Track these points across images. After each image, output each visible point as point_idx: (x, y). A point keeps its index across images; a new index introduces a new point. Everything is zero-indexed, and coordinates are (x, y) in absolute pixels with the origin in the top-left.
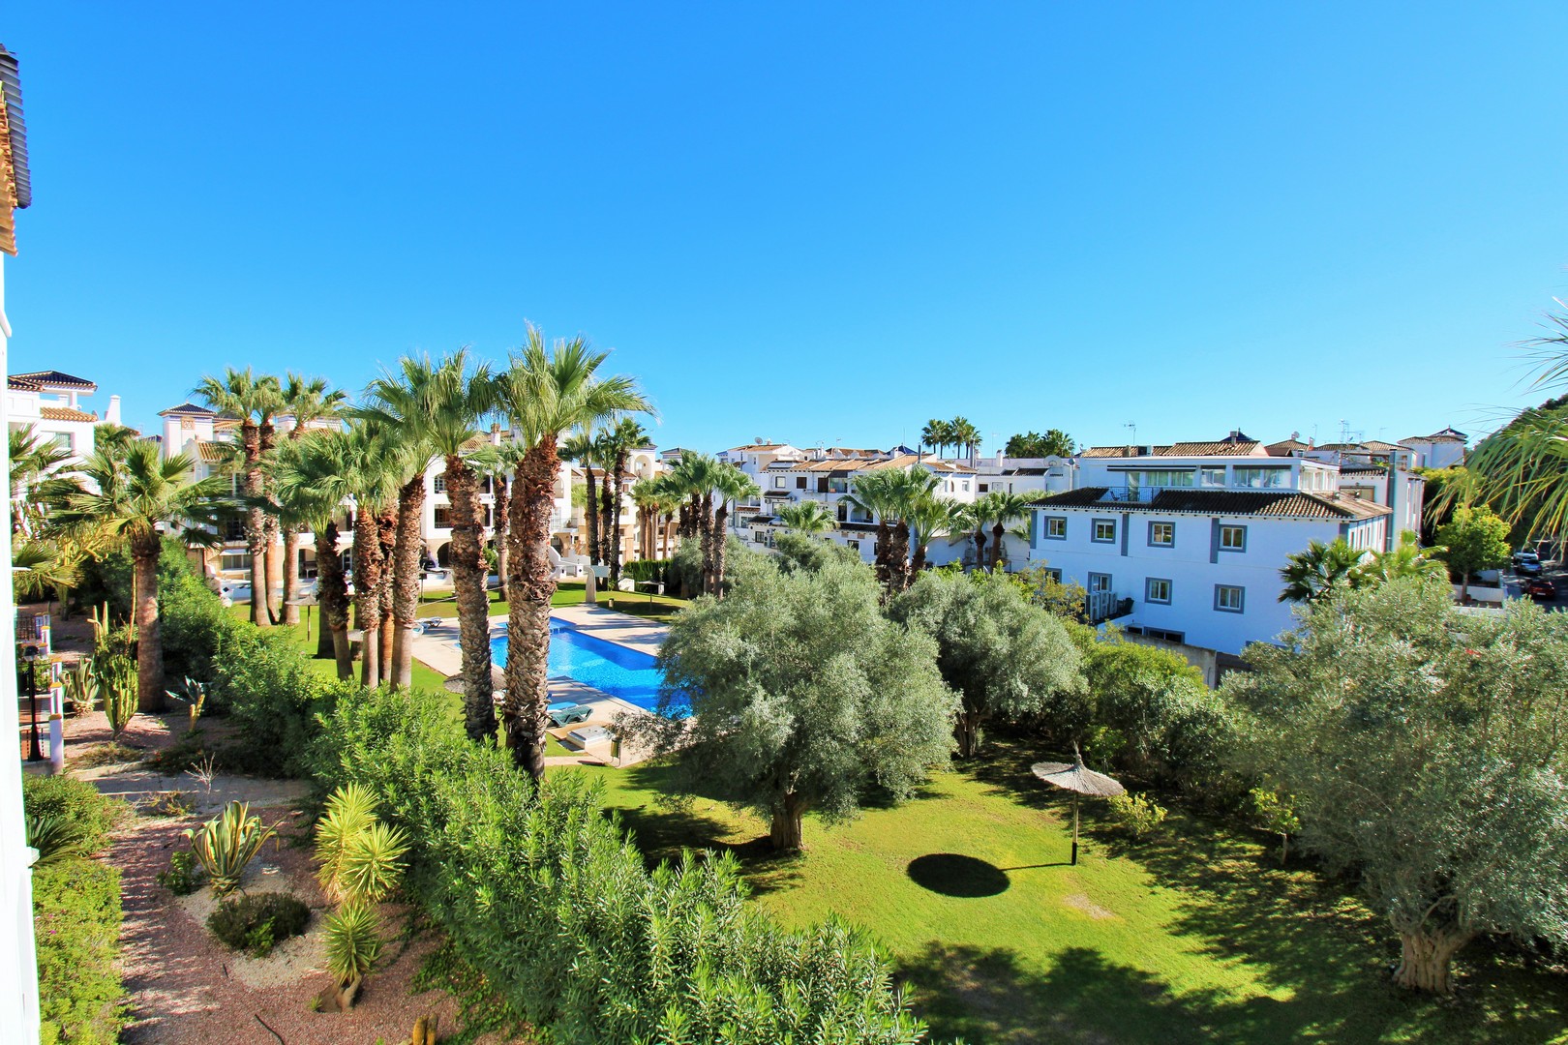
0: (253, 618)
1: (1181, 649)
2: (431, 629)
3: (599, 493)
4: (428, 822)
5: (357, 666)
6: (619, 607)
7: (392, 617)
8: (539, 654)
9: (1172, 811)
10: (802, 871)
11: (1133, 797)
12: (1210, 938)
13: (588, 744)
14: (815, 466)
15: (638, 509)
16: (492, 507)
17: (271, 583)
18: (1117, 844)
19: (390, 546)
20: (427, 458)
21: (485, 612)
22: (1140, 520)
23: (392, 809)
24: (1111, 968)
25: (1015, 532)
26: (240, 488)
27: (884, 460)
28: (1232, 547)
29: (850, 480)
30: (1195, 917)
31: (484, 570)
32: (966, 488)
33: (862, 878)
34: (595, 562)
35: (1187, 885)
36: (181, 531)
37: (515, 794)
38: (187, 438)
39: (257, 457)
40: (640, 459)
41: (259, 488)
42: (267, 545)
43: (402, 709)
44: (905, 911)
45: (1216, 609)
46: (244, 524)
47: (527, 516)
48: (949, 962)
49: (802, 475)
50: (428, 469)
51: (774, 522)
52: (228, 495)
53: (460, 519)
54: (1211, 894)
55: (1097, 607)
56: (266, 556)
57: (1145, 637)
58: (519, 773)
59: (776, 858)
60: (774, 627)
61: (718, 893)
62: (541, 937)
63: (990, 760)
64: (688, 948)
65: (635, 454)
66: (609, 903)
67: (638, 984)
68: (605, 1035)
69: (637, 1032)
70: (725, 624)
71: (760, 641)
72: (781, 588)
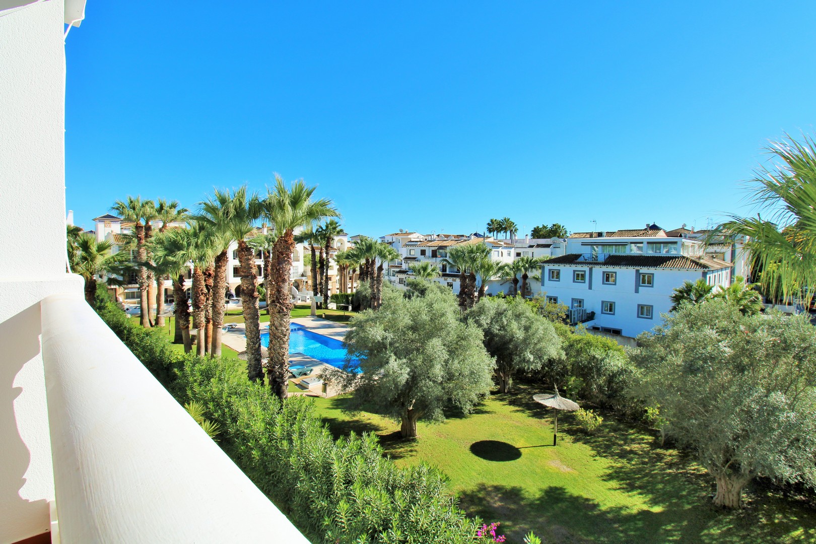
0: (142, 323)
1: (619, 338)
2: (232, 329)
3: (317, 259)
4: (229, 420)
5: (194, 347)
6: (328, 318)
7: (211, 322)
8: (285, 340)
9: (606, 418)
10: (416, 448)
11: (586, 412)
12: (622, 482)
13: (311, 386)
14: (430, 244)
15: (338, 267)
16: (262, 266)
17: (150, 306)
18: (578, 435)
19: (210, 286)
20: (229, 241)
21: (258, 319)
22: (598, 271)
23: (212, 414)
24: (571, 496)
25: (534, 278)
26: (135, 257)
27: (466, 241)
28: (646, 285)
29: (448, 250)
30: (616, 472)
31: (257, 297)
32: (509, 254)
33: (446, 452)
34: (316, 294)
35: (612, 456)
36: (105, 279)
37: (271, 407)
38: (106, 232)
39: (143, 242)
40: (339, 241)
41: (144, 257)
42: (148, 286)
43: (217, 366)
44: (467, 468)
45: (638, 317)
46: (136, 275)
47: (278, 270)
48: (488, 493)
49: (423, 248)
50: (229, 247)
51: (409, 273)
52: (128, 261)
53: (245, 272)
54: (625, 461)
55: (576, 316)
56: (148, 292)
57: (600, 332)
58: (275, 397)
59: (403, 442)
60: (401, 325)
61: (368, 452)
62: (283, 473)
63: (517, 394)
64: (352, 477)
65: (336, 238)
66: (315, 456)
67: (328, 493)
68: (312, 517)
69: (327, 515)
70: (376, 323)
71: (394, 332)
72: (405, 306)
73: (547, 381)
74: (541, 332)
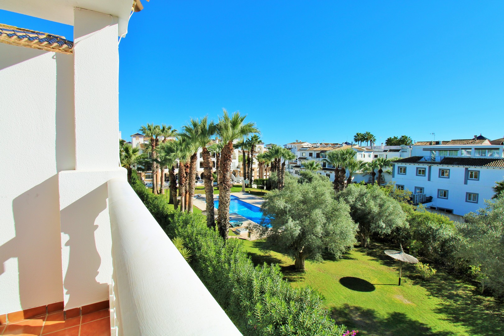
0: (153, 192)
1: (450, 215)
2: (199, 197)
3: (246, 158)
4: (197, 249)
5: (179, 206)
6: (252, 193)
7: (188, 193)
8: (227, 205)
9: (439, 270)
10: (304, 277)
11: (424, 265)
12: (450, 315)
13: (241, 233)
14: (315, 149)
15: (258, 163)
16: (215, 162)
17: (158, 183)
18: (417, 280)
19: (188, 173)
20: (198, 148)
21: (212, 192)
22: (436, 169)
23: (188, 245)
24: (410, 320)
25: (387, 172)
26: (150, 156)
27: (339, 147)
28: (473, 179)
29: (327, 153)
30: (445, 308)
31: (212, 180)
32: (369, 156)
33: (323, 281)
34: (245, 179)
35: (442, 297)
36: (136, 168)
37: (219, 243)
38: (137, 143)
39: (154, 148)
40: (259, 147)
41: (155, 157)
42: (157, 172)
43: (191, 218)
44: (337, 293)
45: (466, 201)
46: (151, 166)
47: (224, 165)
48: (351, 311)
49: (311, 152)
50: (198, 151)
51: (301, 167)
52: (147, 158)
53: (206, 165)
54: (452, 301)
55: (418, 199)
56: (156, 175)
57: (436, 211)
58: (221, 238)
59: (296, 272)
60: (296, 200)
61: (274, 276)
62: (225, 282)
63: (373, 249)
64: (265, 290)
65: (257, 146)
66: (243, 275)
67: (250, 298)
68: (241, 310)
69: (250, 310)
70: (281, 198)
71: (291, 204)
72: (298, 188)
73: (395, 242)
74: (391, 209)
